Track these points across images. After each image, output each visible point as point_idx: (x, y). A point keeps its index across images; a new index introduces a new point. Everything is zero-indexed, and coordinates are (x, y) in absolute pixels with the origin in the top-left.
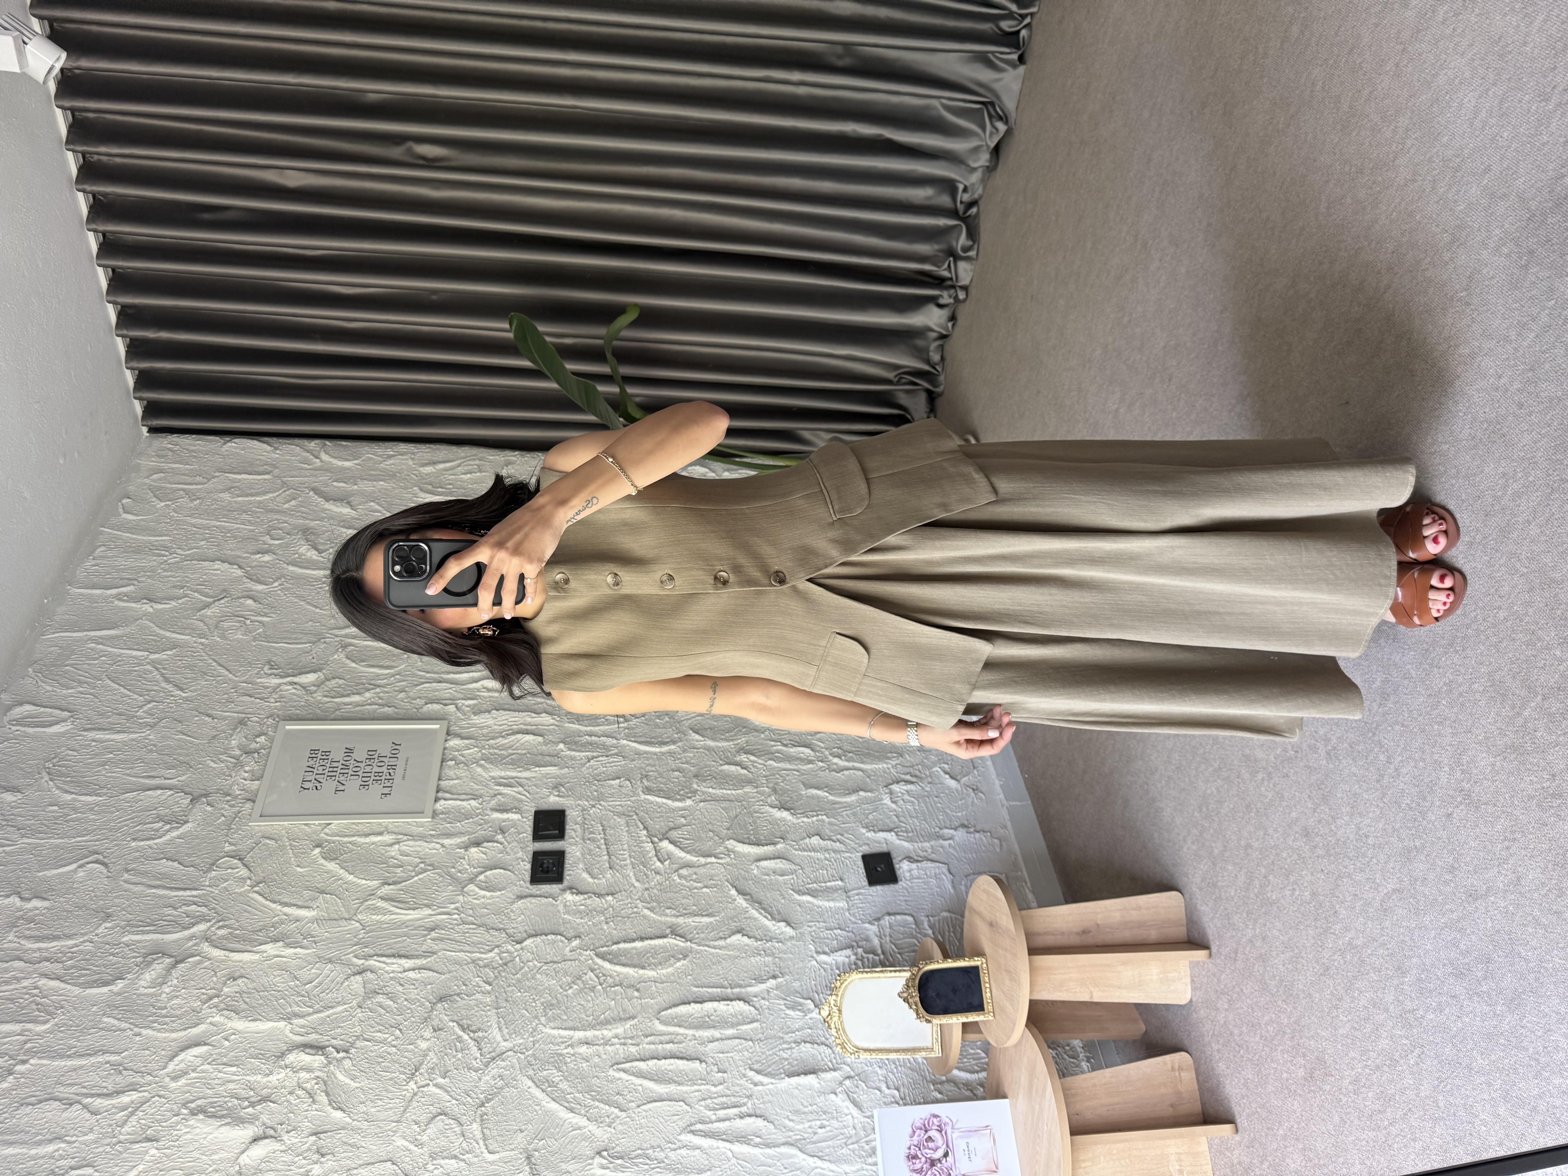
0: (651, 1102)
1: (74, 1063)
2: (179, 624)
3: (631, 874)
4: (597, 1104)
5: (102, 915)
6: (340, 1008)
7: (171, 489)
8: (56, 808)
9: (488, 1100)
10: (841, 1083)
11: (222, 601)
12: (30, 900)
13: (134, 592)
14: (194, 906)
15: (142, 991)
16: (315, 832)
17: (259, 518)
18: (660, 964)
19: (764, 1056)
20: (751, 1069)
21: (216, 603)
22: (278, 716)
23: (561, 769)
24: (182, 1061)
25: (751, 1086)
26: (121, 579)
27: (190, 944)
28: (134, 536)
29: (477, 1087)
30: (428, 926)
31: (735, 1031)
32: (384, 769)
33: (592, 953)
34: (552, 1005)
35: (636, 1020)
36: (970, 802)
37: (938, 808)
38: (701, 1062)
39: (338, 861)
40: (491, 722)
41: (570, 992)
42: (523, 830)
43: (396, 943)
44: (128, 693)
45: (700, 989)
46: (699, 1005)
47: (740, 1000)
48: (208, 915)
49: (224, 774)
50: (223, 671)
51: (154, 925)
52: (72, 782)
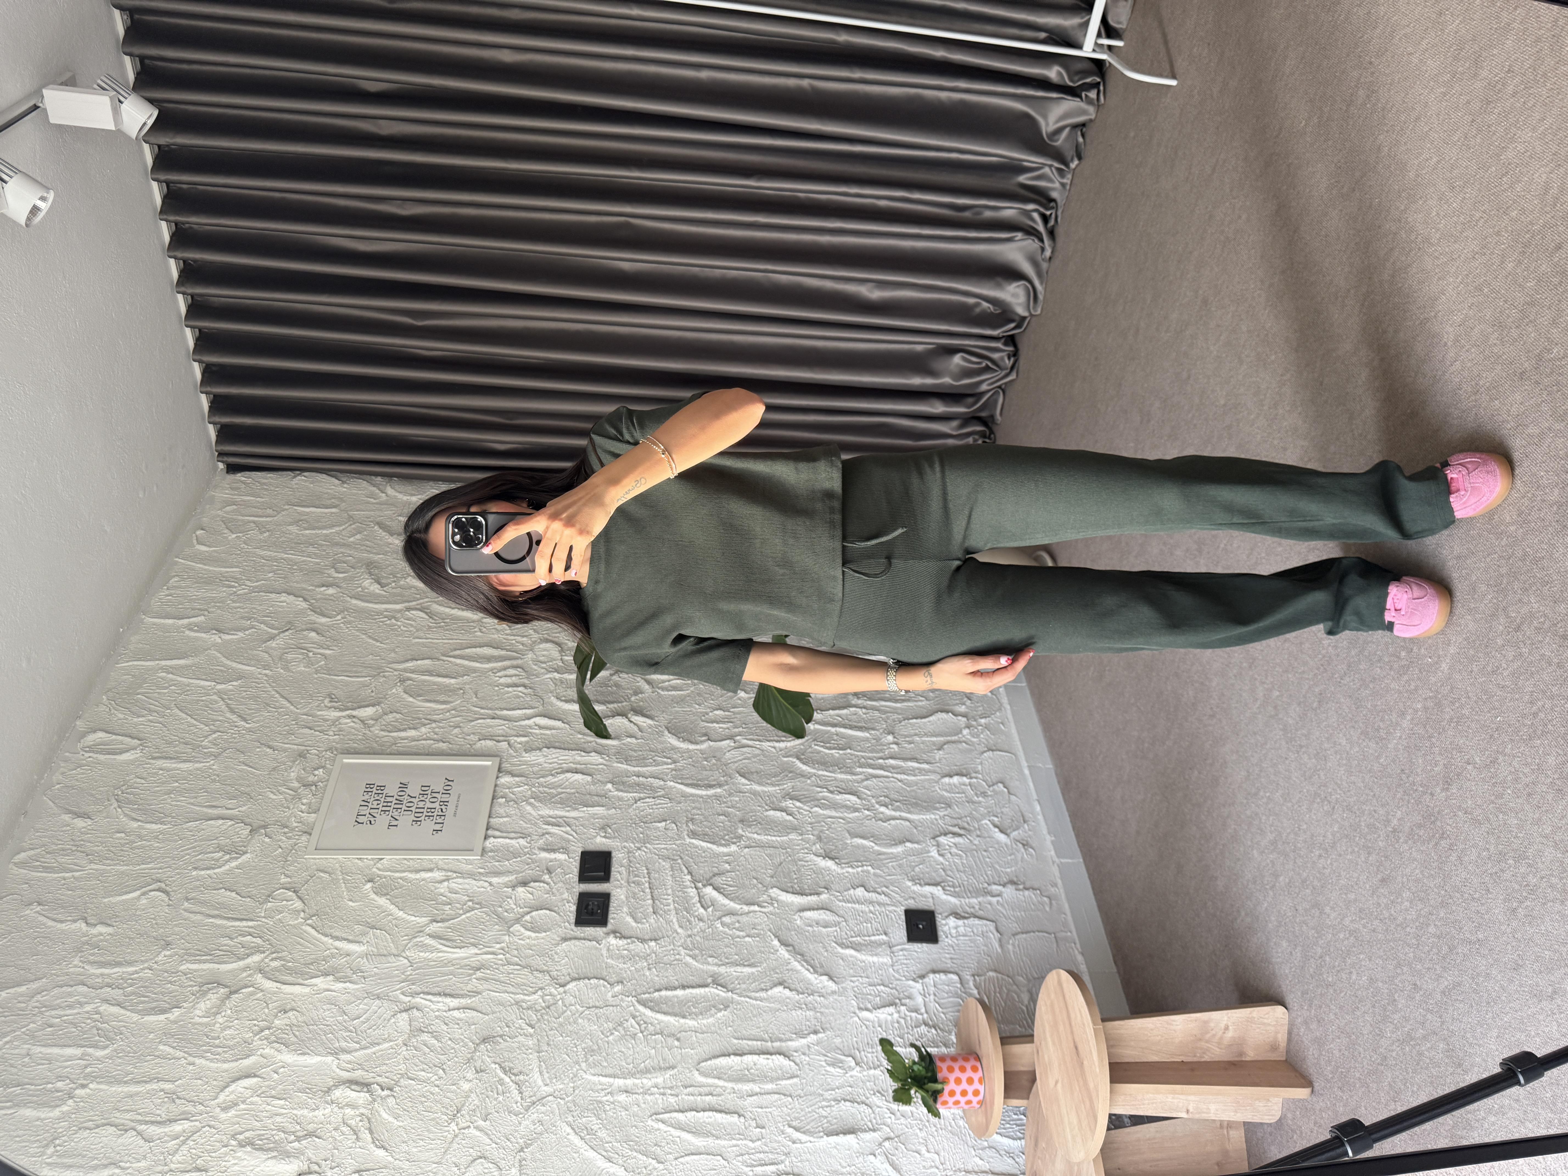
0: (689, 1155)
1: (131, 1089)
2: (245, 655)
3: (675, 920)
4: (635, 1154)
5: (163, 943)
6: (386, 1045)
7: (243, 520)
8: (123, 835)
9: (528, 1146)
10: (880, 1144)
11: (287, 633)
12: (95, 925)
13: (204, 622)
14: (250, 937)
15: (197, 1020)
16: (368, 867)
17: (325, 550)
18: (701, 1014)
19: (803, 1113)
20: (790, 1126)
21: (281, 635)
22: (336, 749)
23: (608, 809)
24: (233, 1092)
25: (790, 1143)
26: (193, 609)
27: (245, 974)
28: (207, 567)
29: (517, 1131)
30: (474, 965)
31: (774, 1086)
32: (436, 805)
33: (634, 1000)
34: (593, 1051)
35: (676, 1070)
36: (1019, 858)
37: (986, 863)
38: (740, 1116)
39: (388, 897)
40: (541, 760)
41: (611, 1038)
42: (569, 871)
43: (442, 981)
44: (195, 722)
45: (740, 1041)
46: (738, 1058)
47: (780, 1054)
48: (262, 946)
49: (282, 806)
50: (285, 702)
51: (211, 955)
52: (139, 809)
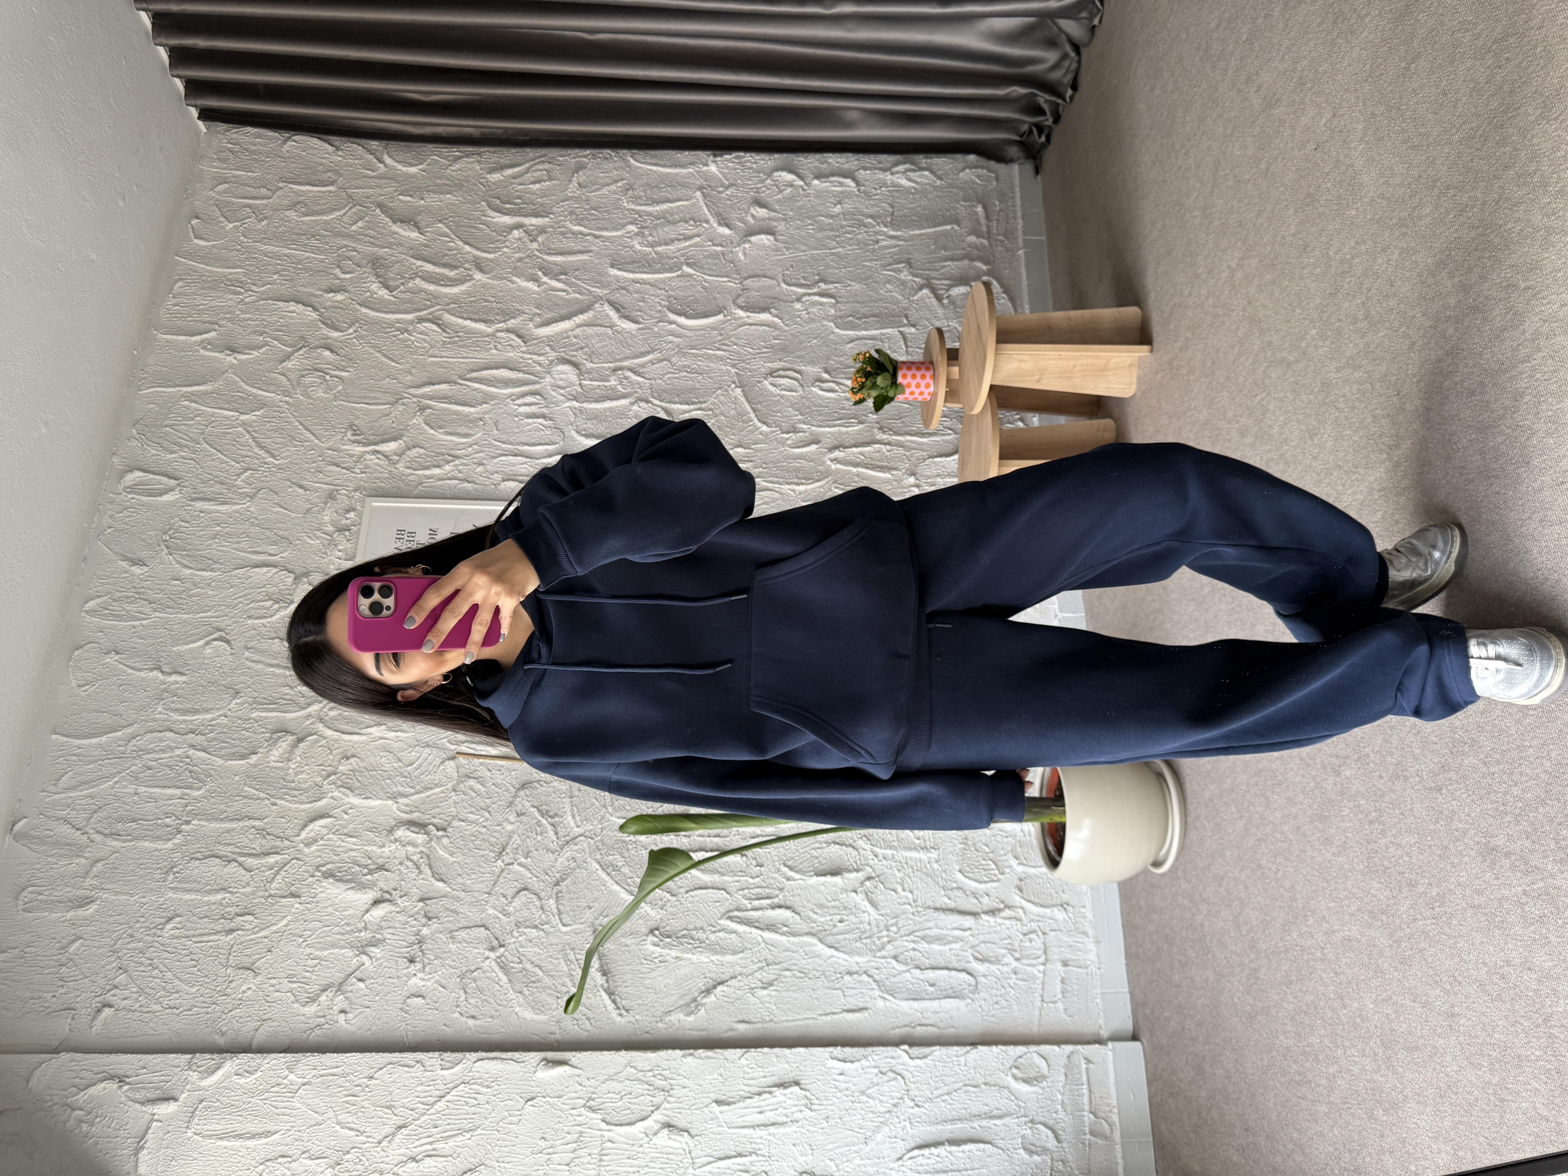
0: (698, 890)
1: (228, 825)
2: (264, 379)
5: (232, 691)
6: (437, 790)
7: (237, 204)
8: (179, 582)
9: (563, 879)
10: (862, 883)
11: (301, 352)
12: (170, 674)
13: (216, 339)
15: (273, 764)
17: (328, 244)
20: (785, 869)
21: (296, 355)
22: (365, 490)
24: (311, 830)
25: (784, 880)
26: (203, 323)
27: (308, 722)
28: (209, 268)
29: (553, 867)
44: (226, 459)
49: (320, 551)
50: (310, 435)
51: (276, 704)
52: (188, 556)
